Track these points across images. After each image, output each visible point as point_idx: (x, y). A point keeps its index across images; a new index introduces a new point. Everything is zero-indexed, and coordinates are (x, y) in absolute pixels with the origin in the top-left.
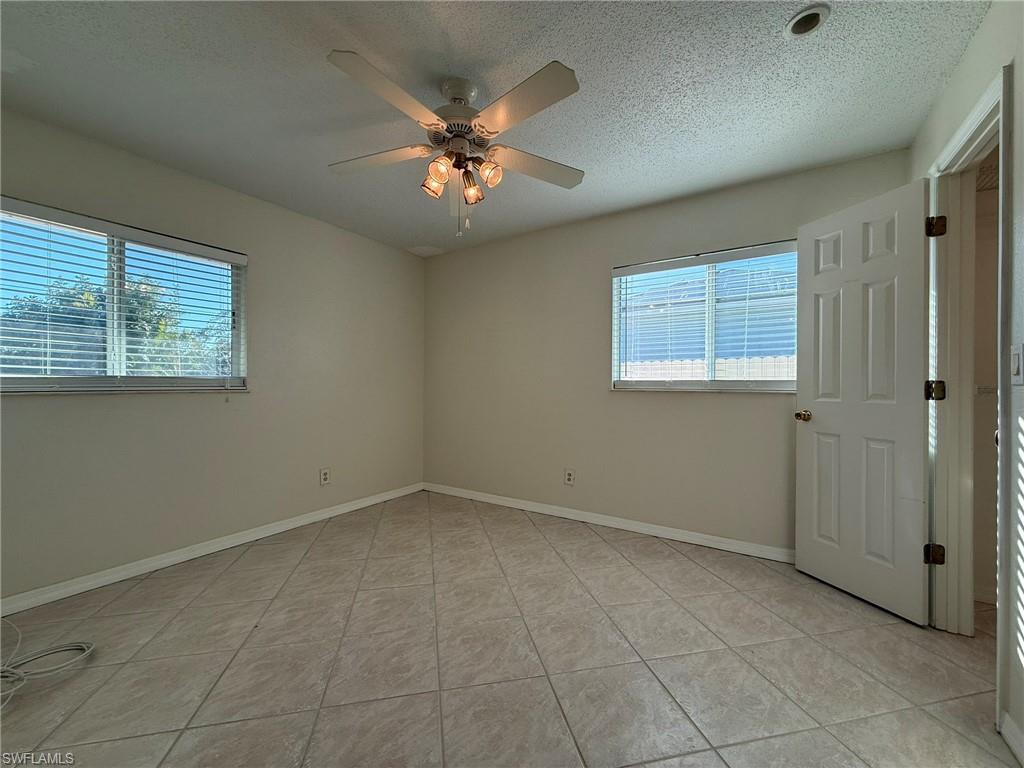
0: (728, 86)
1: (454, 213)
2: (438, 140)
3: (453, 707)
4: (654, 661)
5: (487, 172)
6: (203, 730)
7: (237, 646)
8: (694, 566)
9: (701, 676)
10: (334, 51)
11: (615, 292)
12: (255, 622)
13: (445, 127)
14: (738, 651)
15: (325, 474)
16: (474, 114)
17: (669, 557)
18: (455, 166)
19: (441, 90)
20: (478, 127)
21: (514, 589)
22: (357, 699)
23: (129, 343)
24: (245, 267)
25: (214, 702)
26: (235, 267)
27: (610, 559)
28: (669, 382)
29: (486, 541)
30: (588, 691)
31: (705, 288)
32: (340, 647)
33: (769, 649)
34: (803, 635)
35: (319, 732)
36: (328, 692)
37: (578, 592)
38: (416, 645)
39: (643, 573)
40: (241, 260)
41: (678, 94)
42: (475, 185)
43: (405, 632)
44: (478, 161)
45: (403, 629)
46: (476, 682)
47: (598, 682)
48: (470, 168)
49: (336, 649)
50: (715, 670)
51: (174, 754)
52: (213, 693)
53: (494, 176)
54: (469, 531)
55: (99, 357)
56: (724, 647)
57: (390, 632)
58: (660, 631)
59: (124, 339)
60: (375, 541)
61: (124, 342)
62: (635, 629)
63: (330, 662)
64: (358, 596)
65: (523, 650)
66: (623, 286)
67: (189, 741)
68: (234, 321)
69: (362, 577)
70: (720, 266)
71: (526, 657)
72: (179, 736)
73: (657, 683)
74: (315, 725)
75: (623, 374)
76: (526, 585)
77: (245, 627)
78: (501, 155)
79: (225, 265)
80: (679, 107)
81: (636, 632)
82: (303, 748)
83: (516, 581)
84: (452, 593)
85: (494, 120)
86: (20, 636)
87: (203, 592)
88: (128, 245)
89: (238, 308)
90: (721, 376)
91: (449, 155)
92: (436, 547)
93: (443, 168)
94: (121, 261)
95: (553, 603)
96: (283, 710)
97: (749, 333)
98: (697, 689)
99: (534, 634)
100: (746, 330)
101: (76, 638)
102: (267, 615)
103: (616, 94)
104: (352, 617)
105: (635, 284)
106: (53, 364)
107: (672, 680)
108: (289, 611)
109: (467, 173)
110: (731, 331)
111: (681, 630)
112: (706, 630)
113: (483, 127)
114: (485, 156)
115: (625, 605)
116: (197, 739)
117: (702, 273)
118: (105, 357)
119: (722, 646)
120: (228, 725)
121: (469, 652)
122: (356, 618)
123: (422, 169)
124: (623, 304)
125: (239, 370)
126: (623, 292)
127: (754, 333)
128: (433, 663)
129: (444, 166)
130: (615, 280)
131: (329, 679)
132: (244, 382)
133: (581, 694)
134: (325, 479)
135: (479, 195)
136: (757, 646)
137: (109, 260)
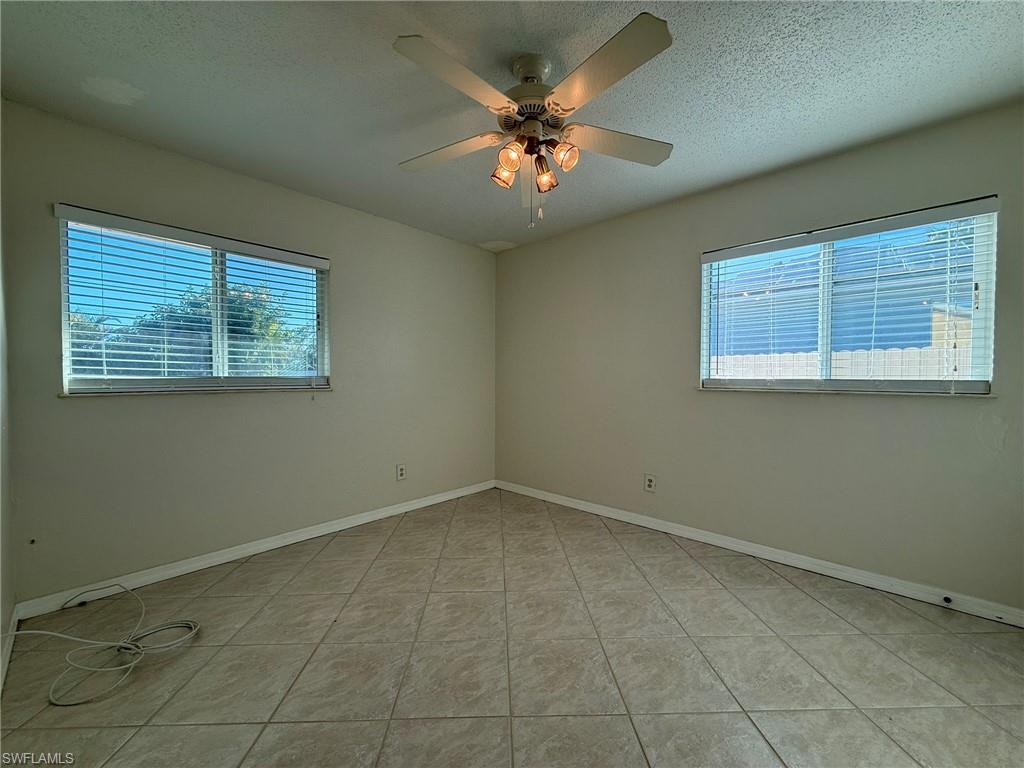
0: (864, 18)
1: (526, 204)
2: (509, 125)
3: (525, 739)
4: (759, 714)
5: (562, 155)
6: (283, 726)
7: (317, 641)
8: (803, 596)
9: (823, 743)
10: (400, 37)
11: (705, 280)
12: (334, 616)
13: (516, 110)
14: (869, 715)
15: (402, 470)
16: (547, 91)
17: (769, 582)
18: (526, 152)
19: (512, 71)
20: (552, 105)
21: (590, 605)
22: (424, 714)
23: (230, 346)
24: (328, 271)
25: (294, 698)
26: (320, 272)
27: (698, 579)
28: (771, 381)
29: (560, 548)
30: (679, 741)
31: (818, 271)
32: (411, 652)
33: (913, 718)
34: (961, 704)
35: (388, 746)
36: (399, 702)
37: (662, 615)
38: (486, 660)
39: (739, 599)
40: (325, 265)
41: (793, 38)
42: (548, 171)
43: (475, 643)
44: (552, 143)
45: (474, 639)
46: (550, 712)
47: (689, 732)
48: (543, 152)
49: (408, 654)
50: (840, 737)
51: (257, 748)
52: (294, 688)
53: (570, 159)
54: (541, 535)
55: (206, 359)
56: (850, 707)
57: (460, 641)
58: (763, 675)
59: (226, 342)
60: (448, 540)
61: (226, 346)
62: (733, 670)
63: (402, 667)
64: (430, 597)
65: (601, 680)
66: (715, 272)
67: (271, 735)
68: (318, 323)
69: (435, 578)
70: (839, 244)
71: (605, 688)
72: (263, 730)
73: (762, 744)
74: (385, 738)
75: (713, 372)
76: (603, 602)
77: (325, 620)
78: (577, 135)
79: (310, 271)
80: (794, 54)
81: (735, 674)
82: (373, 763)
83: (592, 597)
84: (524, 604)
85: (569, 95)
86: (144, 608)
87: (291, 580)
88: (228, 256)
89: (323, 311)
90: (837, 375)
91: (520, 139)
92: (508, 551)
93: (514, 155)
94: (223, 270)
95: (633, 627)
96: (356, 714)
97: (878, 323)
98: (818, 760)
99: (613, 662)
100: (874, 319)
101: (186, 616)
102: (345, 610)
103: (714, 48)
104: (424, 620)
105: (728, 270)
106: (170, 366)
107: (783, 742)
108: (366, 608)
109: (540, 159)
110: (854, 321)
111: (791, 676)
112: (823, 681)
113: (558, 105)
114: (560, 138)
115: (718, 638)
116: (277, 736)
117: (815, 253)
118: (211, 359)
119: (847, 706)
120: (305, 725)
121: (542, 675)
122: (428, 622)
123: (491, 157)
124: (714, 292)
125: (323, 370)
126: (715, 279)
127: (885, 323)
128: (504, 684)
129: (515, 152)
130: (705, 266)
131: (400, 686)
132: (328, 379)
133: (669, 744)
134: (402, 475)
135: (553, 181)
136: (898, 710)
137: (214, 271)
